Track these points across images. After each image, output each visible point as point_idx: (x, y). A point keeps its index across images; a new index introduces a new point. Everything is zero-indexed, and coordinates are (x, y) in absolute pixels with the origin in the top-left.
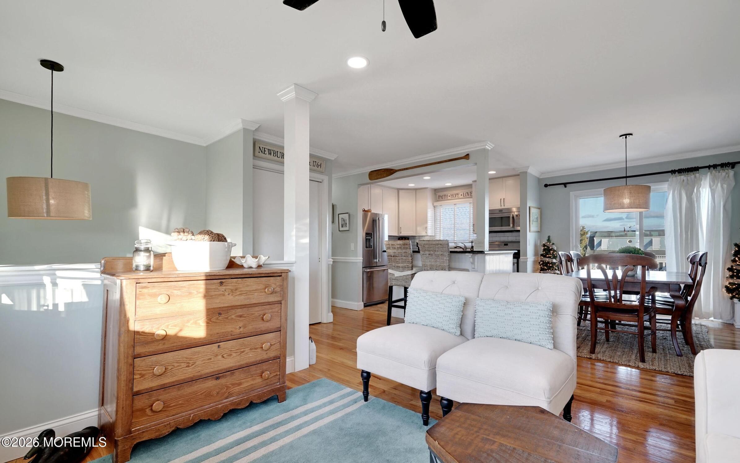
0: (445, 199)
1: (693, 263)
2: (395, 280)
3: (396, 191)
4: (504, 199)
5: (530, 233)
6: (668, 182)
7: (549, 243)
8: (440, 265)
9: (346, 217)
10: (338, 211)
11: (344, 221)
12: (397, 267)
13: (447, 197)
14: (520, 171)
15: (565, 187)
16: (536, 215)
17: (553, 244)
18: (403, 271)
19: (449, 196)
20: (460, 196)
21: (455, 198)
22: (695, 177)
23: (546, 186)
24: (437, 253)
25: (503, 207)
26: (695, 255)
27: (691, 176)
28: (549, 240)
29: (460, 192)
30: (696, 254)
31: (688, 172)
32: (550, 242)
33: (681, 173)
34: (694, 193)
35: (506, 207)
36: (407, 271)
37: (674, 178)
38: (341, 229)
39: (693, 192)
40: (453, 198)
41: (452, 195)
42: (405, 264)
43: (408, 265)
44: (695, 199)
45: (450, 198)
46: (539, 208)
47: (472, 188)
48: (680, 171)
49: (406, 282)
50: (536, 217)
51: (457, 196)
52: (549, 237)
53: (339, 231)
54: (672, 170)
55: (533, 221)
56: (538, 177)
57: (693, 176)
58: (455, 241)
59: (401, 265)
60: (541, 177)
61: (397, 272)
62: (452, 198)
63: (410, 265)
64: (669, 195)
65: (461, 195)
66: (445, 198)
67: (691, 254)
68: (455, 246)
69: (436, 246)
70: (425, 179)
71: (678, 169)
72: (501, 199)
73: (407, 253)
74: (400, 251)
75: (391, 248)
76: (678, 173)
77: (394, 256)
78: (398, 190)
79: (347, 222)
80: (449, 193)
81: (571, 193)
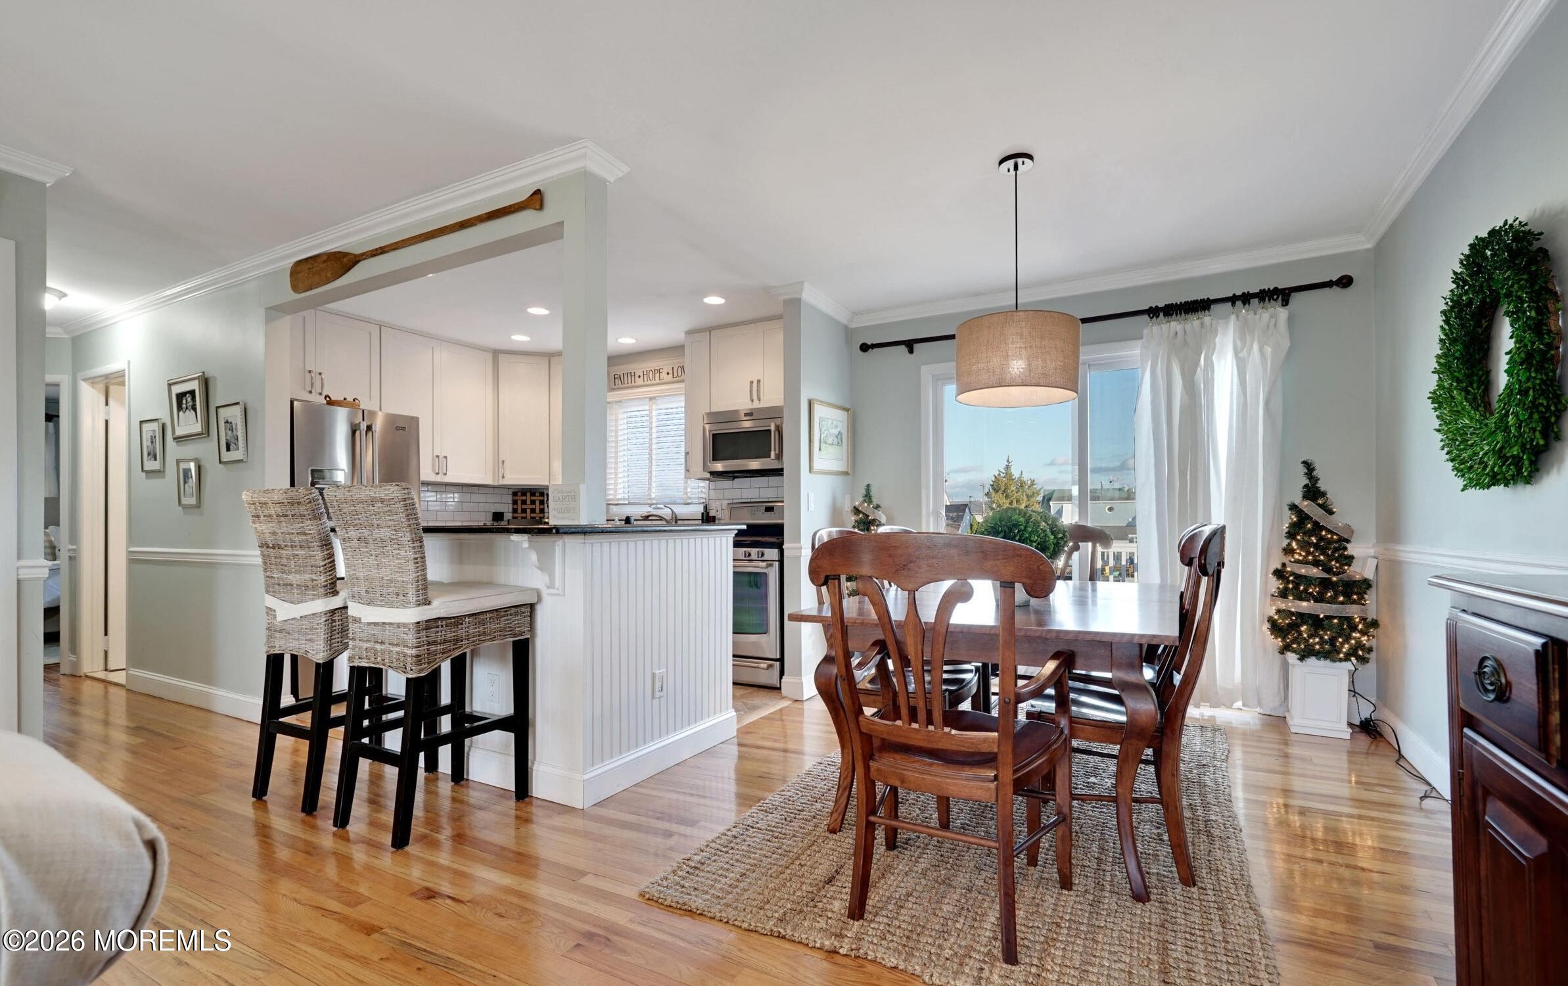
0: (630, 385)
1: (1187, 561)
2: (280, 631)
3: (489, 357)
4: (759, 381)
5: (812, 476)
6: (1139, 342)
7: (866, 504)
8: (391, 581)
9: (235, 414)
10: (217, 399)
11: (232, 431)
12: (286, 585)
13: (633, 378)
14: (786, 297)
15: (911, 351)
16: (836, 427)
17: (877, 507)
18: (302, 602)
19: (639, 377)
20: (664, 375)
21: (653, 382)
22: (1202, 324)
23: (865, 348)
24: (377, 534)
25: (756, 405)
26: (1193, 535)
27: (1194, 322)
28: (868, 497)
29: (665, 364)
30: (1196, 533)
31: (1187, 312)
32: (870, 502)
33: (1172, 315)
34: (1199, 370)
35: (763, 404)
36: (313, 600)
37: (1156, 329)
38: (227, 456)
39: (1197, 367)
40: (649, 382)
41: (645, 373)
42: (307, 576)
43: (314, 577)
44: (1202, 386)
45: (639, 381)
46: (847, 406)
47: (684, 355)
48: (1170, 311)
49: (310, 640)
50: (836, 431)
51: (657, 375)
52: (868, 486)
53: (220, 462)
54: (1151, 308)
55: (825, 443)
56: (844, 321)
57: (1196, 323)
58: (650, 499)
59: (293, 578)
60: (854, 326)
61: (286, 605)
62: (646, 383)
63: (322, 579)
64: (1143, 374)
65: (668, 374)
66: (626, 382)
67: (1188, 531)
68: (647, 514)
69: (371, 508)
70: (536, 316)
71: (1163, 306)
72: (752, 383)
73: (305, 534)
74: (285, 527)
75: (262, 518)
76: (1165, 315)
77: (274, 548)
78: (496, 353)
79: (240, 433)
80: (638, 368)
81: (924, 369)
